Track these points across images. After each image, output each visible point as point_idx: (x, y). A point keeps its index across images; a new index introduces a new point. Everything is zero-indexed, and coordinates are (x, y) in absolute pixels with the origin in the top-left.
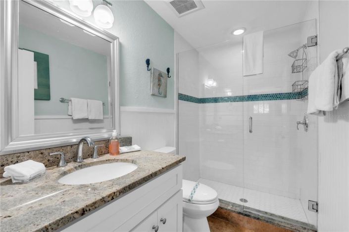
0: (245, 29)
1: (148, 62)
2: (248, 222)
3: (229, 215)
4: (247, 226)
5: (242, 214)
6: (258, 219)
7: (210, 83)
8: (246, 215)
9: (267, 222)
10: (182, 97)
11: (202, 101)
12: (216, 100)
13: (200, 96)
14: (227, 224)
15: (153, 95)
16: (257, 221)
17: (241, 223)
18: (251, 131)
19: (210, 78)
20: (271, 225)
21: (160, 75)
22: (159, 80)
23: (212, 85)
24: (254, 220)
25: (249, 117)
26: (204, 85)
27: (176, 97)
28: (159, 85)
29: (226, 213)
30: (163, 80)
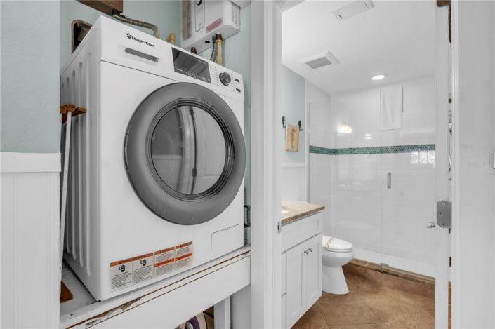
0: (385, 75)
1: (283, 119)
2: (386, 280)
3: (366, 272)
4: (384, 283)
5: (379, 271)
6: (397, 276)
7: (344, 130)
8: (383, 272)
9: (406, 278)
10: (313, 150)
11: (335, 152)
12: (351, 151)
13: (332, 147)
14: (363, 281)
15: (287, 150)
16: (395, 278)
17: (378, 281)
18: (389, 187)
19: (344, 123)
20: (410, 281)
21: (293, 130)
22: (293, 135)
23: (347, 132)
24: (392, 277)
25: (388, 172)
26: (336, 133)
27: (307, 149)
28: (293, 140)
29: (362, 270)
30: (295, 135)
